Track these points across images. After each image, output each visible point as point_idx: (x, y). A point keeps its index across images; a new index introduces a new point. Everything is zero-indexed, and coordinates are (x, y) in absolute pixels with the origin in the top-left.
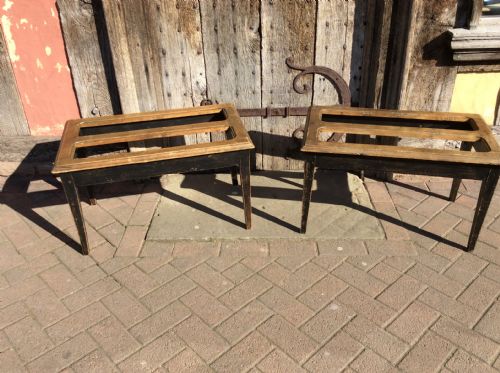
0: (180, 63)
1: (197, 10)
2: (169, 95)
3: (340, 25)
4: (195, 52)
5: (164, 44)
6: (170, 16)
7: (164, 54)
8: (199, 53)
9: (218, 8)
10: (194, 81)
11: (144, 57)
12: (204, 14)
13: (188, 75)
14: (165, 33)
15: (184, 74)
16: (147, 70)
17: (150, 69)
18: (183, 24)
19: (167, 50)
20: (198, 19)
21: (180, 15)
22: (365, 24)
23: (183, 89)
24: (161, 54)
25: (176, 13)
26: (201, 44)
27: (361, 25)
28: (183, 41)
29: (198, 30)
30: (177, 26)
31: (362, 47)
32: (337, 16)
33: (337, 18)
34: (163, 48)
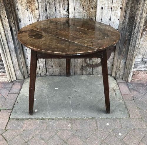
3: (108, 8)
4: (36, 21)
5: (20, 17)
8: (38, 21)
12: (39, 1)
14: (20, 10)
17: (13, 29)
18: (29, 6)
19: (22, 20)
20: (36, 4)
21: (27, 2)
22: (121, 8)
24: (19, 21)
25: (25, 1)
26: (39, 17)
27: (118, 9)
28: (30, 15)
29: (37, 10)
30: (26, 7)
31: (119, 19)
32: (107, 4)
33: (107, 5)
34: (19, 19)
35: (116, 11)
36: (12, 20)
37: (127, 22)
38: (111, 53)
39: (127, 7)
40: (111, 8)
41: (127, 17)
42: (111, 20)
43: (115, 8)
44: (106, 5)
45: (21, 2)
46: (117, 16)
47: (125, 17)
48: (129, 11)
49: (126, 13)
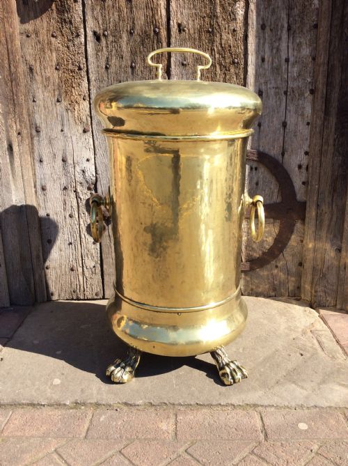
0: (59, 145)
1: (83, 73)
2: (43, 189)
3: (276, 94)
4: (81, 130)
5: (39, 119)
6: (48, 79)
7: (38, 132)
8: (85, 131)
9: (112, 70)
10: (78, 169)
11: (7, 131)
12: (92, 77)
13: (70, 161)
14: (40, 102)
15: (64, 160)
16: (10, 148)
17: (15, 148)
18: (64, 91)
19: (43, 127)
20: (85, 84)
21: (60, 78)
22: (312, 92)
23: (63, 181)
24: (34, 133)
25: (55, 76)
26: (89, 119)
27: (306, 95)
28: (65, 113)
29: (84, 100)
30: (57, 93)
31: (308, 124)
32: (273, 82)
33: (273, 84)
34: (36, 124)
35: (301, 102)
36: (14, 124)
37: (334, 127)
38: (294, 225)
39: (329, 84)
40: (286, 93)
41: (333, 111)
42: (288, 126)
43: (296, 92)
44: (271, 86)
45: (44, 80)
46: (303, 115)
47: (327, 113)
48: (336, 95)
49: (327, 101)
